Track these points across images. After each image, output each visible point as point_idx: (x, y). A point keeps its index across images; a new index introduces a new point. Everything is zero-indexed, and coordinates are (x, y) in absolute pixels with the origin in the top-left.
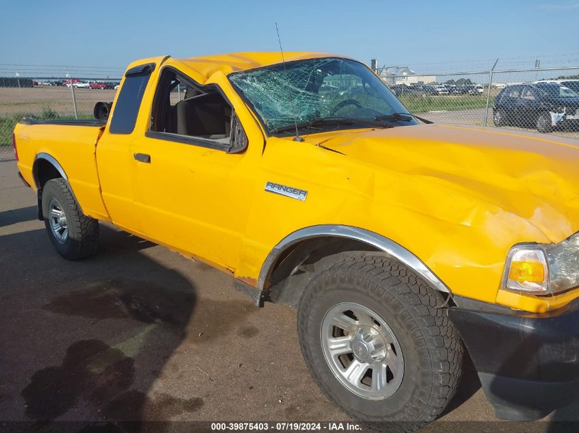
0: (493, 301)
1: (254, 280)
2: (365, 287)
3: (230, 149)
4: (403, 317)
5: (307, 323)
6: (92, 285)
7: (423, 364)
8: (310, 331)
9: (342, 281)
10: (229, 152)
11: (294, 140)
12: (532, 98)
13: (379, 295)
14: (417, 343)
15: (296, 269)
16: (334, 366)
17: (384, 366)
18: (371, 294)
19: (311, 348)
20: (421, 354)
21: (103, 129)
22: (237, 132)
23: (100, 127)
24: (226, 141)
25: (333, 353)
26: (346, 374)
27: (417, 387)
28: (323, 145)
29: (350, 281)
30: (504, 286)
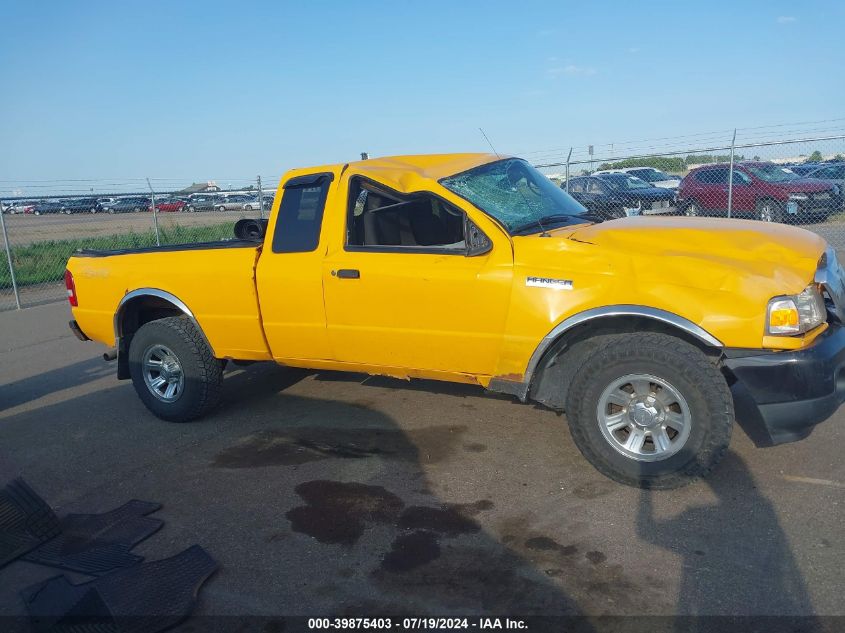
0: (760, 346)
1: (519, 376)
2: (649, 355)
3: (468, 253)
4: (689, 373)
5: (582, 406)
6: (246, 440)
7: (712, 410)
8: (585, 413)
9: (623, 355)
10: (468, 255)
11: (542, 236)
12: (600, 193)
13: (664, 360)
14: (705, 392)
15: (552, 361)
16: (613, 441)
17: (664, 428)
18: (656, 361)
19: (588, 429)
20: (709, 401)
21: (260, 250)
22: (472, 236)
23: (255, 248)
24: (461, 245)
25: (610, 430)
26: (626, 446)
27: (707, 432)
28: (573, 237)
29: (632, 353)
30: (767, 333)
